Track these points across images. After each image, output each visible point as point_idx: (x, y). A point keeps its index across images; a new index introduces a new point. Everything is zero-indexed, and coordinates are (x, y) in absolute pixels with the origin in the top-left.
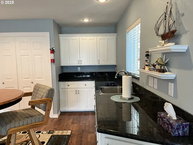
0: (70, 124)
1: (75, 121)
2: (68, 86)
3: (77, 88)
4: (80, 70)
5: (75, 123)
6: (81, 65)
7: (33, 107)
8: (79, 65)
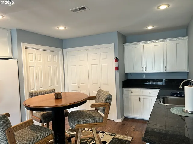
0: (132, 130)
1: (138, 129)
2: (132, 92)
3: (141, 96)
4: (144, 78)
5: (137, 131)
6: (146, 72)
7: (96, 110)
8: (143, 72)
